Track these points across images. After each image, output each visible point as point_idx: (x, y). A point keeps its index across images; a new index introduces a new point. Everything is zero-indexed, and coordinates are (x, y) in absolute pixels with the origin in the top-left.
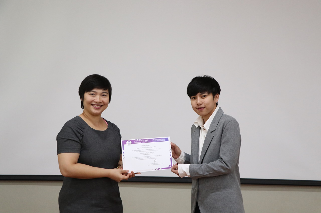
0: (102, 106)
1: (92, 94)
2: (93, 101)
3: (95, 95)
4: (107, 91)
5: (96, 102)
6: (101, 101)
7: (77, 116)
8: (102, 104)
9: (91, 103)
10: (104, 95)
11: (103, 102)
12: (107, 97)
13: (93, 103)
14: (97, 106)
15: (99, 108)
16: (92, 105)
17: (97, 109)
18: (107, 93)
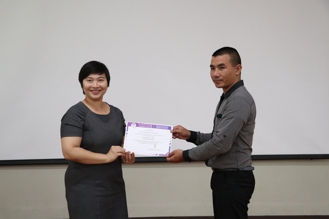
0: (100, 90)
1: (90, 81)
2: (91, 87)
3: (92, 81)
4: (104, 76)
5: (93, 88)
6: (98, 86)
7: (80, 102)
8: (100, 89)
9: (89, 89)
10: (101, 80)
11: (100, 87)
12: (104, 81)
13: (92, 89)
14: (95, 91)
15: (97, 93)
16: (91, 91)
17: (96, 94)
18: (104, 78)
